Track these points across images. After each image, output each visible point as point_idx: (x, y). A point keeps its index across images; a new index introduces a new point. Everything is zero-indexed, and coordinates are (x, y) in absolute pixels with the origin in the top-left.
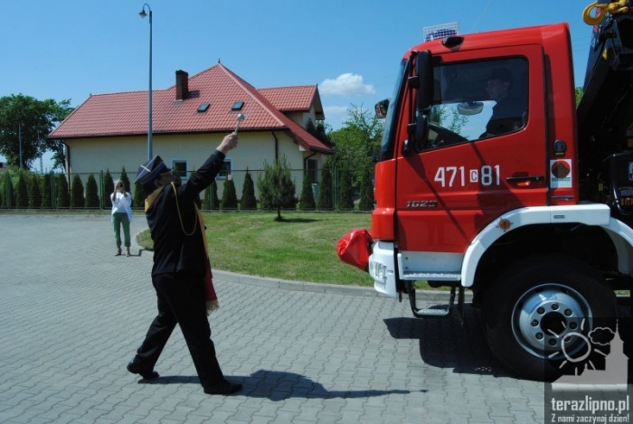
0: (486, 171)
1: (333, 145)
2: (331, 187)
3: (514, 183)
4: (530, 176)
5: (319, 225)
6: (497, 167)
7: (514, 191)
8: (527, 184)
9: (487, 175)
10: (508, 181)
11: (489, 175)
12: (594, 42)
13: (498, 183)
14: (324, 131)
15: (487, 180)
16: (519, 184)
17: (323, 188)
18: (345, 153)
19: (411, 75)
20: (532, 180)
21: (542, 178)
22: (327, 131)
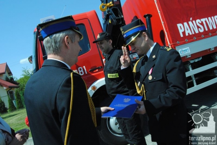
0: (80, 70)
1: (19, 84)
2: (21, 99)
3: (92, 71)
4: (97, 67)
5: (19, 115)
6: (84, 67)
7: (93, 74)
8: (97, 70)
9: (81, 71)
10: (90, 71)
11: (82, 71)
12: (104, 21)
13: (86, 73)
14: (13, 80)
15: (82, 73)
16: (94, 71)
17: (17, 101)
18: (24, 86)
19: (39, 35)
20: (98, 68)
21: (102, 67)
22: (15, 80)
